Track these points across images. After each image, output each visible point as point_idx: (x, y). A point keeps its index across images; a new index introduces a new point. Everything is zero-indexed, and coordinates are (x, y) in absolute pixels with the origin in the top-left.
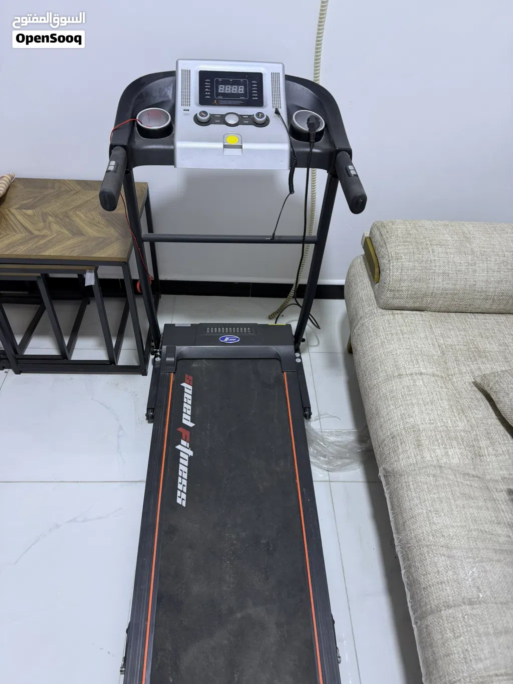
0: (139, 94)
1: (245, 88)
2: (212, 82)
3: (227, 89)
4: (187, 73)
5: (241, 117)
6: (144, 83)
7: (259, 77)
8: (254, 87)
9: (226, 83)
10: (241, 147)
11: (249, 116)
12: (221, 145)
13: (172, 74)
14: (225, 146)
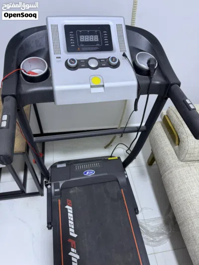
0: (20, 46)
1: (99, 37)
2: (74, 33)
3: (86, 38)
4: (55, 27)
5: (99, 60)
6: (23, 37)
7: (107, 27)
8: (105, 36)
9: (85, 34)
10: (103, 86)
11: (105, 59)
12: (88, 86)
13: (44, 28)
14: (92, 87)
